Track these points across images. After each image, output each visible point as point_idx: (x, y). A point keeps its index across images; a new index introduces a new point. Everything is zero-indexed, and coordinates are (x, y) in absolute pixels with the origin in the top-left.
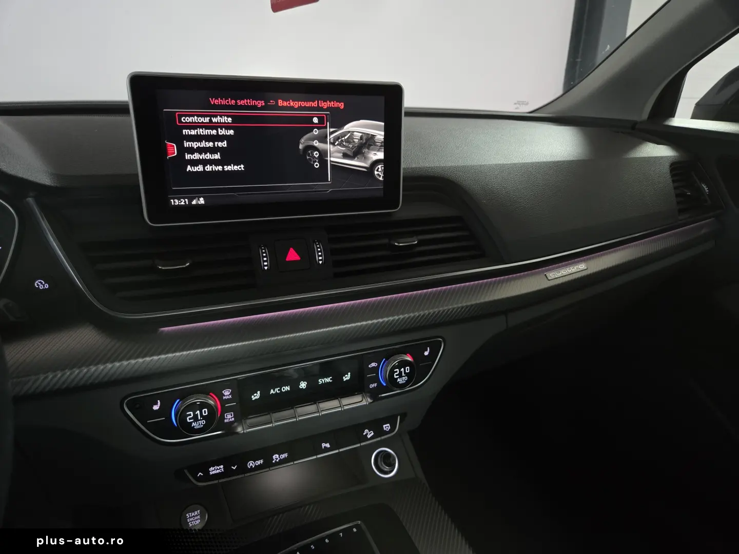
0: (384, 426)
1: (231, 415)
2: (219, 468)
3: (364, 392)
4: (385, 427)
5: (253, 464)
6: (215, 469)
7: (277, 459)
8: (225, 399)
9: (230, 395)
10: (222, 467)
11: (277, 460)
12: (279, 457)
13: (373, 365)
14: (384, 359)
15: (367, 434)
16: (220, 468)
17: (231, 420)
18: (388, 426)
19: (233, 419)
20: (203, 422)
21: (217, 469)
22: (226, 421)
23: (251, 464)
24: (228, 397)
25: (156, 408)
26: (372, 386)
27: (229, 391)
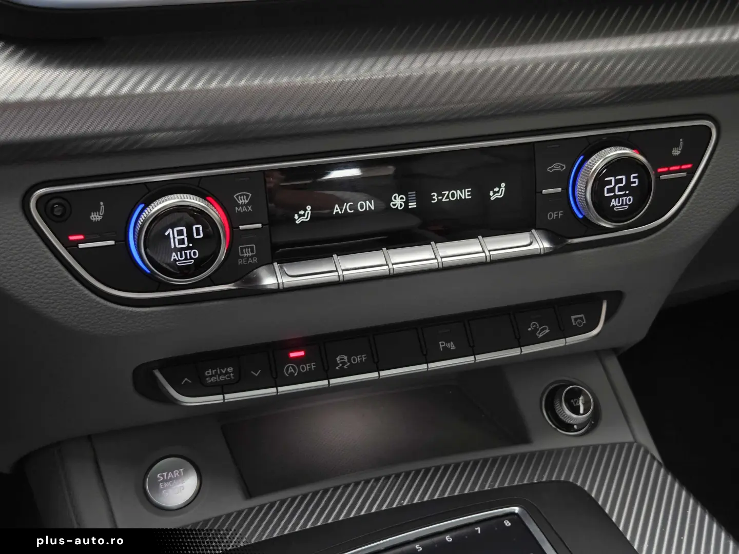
0: (573, 317)
1: (252, 251)
2: (224, 372)
3: (536, 229)
4: (576, 319)
5: (295, 370)
6: (216, 372)
7: (344, 363)
8: (239, 212)
9: (248, 204)
10: (230, 369)
11: (345, 367)
12: (349, 360)
13: (557, 167)
14: (582, 157)
15: (536, 330)
16: (227, 373)
17: (250, 261)
18: (581, 318)
19: (255, 260)
20: (195, 254)
21: (221, 374)
22: (240, 262)
23: (291, 370)
24: (245, 209)
25: (96, 217)
26: (553, 215)
27: (247, 196)
